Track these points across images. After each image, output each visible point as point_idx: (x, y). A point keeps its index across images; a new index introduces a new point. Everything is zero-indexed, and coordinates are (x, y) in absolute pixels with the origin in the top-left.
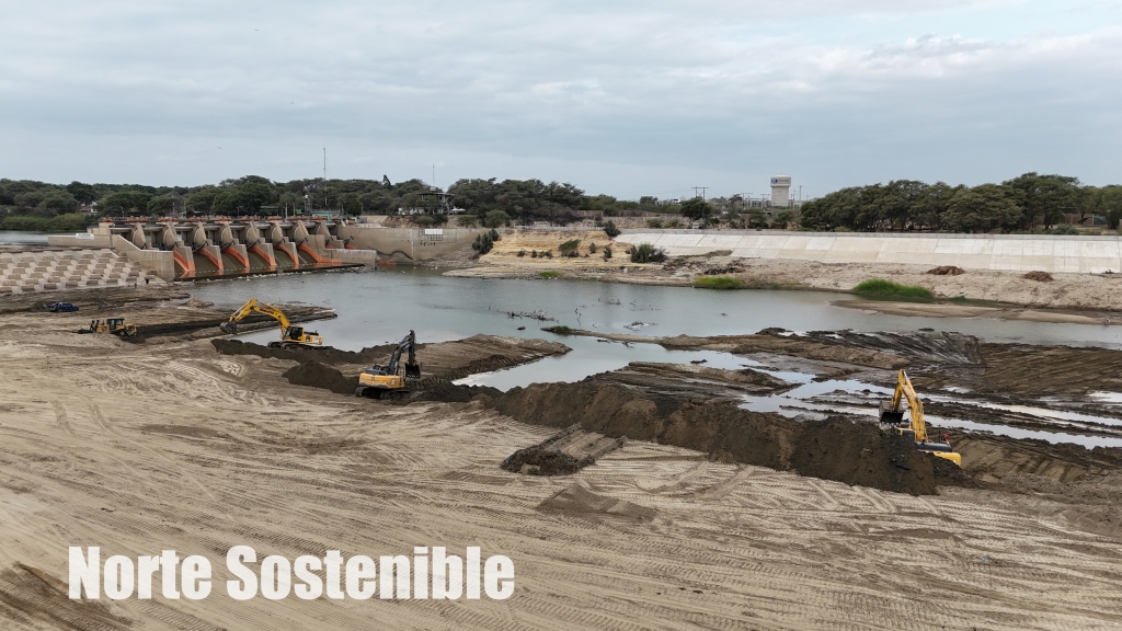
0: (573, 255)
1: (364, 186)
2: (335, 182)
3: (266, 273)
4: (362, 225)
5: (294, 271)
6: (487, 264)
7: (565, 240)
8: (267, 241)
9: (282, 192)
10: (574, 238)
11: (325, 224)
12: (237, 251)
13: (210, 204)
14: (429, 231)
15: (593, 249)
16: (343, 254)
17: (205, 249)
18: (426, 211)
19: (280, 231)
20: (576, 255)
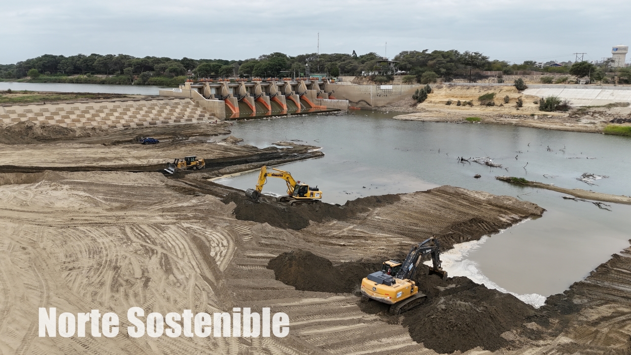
0: (490, 105)
1: (341, 58)
2: (324, 55)
3: (281, 115)
4: (340, 83)
5: (297, 114)
6: (424, 110)
7: (483, 93)
8: (282, 94)
9: (293, 62)
10: (490, 92)
11: (317, 83)
12: (264, 100)
13: (252, 70)
14: (383, 87)
15: (507, 100)
16: (328, 103)
17: (246, 99)
18: (380, 73)
19: (290, 87)
20: (493, 105)
